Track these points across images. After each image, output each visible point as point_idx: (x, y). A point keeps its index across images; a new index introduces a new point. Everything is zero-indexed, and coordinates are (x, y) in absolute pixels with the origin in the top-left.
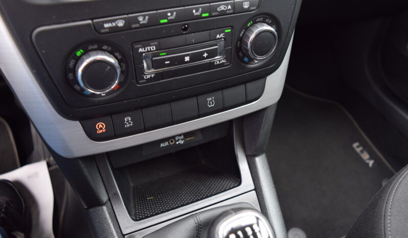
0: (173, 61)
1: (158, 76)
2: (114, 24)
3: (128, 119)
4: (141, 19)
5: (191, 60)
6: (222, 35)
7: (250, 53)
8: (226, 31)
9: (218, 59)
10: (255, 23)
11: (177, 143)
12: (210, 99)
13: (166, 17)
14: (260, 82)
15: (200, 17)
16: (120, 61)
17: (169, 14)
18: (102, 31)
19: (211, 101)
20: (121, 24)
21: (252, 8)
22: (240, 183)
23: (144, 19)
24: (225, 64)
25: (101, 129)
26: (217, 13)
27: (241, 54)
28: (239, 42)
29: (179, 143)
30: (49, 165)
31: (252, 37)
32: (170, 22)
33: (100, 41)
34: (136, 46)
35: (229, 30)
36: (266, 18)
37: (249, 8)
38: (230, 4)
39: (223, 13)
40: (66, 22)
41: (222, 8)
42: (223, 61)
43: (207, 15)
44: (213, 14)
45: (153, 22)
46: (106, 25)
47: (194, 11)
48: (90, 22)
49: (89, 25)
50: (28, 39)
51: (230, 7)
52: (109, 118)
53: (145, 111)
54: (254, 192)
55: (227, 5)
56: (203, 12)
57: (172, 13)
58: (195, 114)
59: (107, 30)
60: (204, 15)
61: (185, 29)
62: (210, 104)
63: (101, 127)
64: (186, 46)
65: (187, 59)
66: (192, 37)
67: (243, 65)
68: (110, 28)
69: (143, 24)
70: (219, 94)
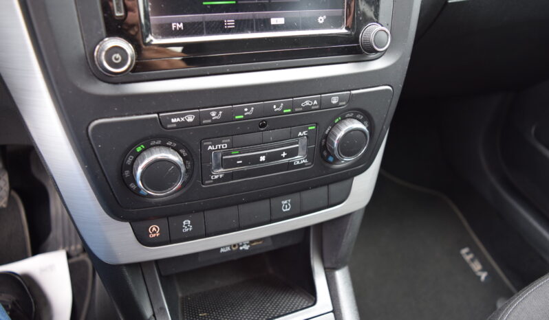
0: (246, 161)
1: (228, 177)
2: (183, 119)
3: (187, 222)
4: (213, 114)
5: (267, 160)
6: (304, 133)
7: (336, 152)
8: (310, 128)
9: (299, 159)
10: (344, 118)
11: (241, 248)
12: (286, 202)
13: (242, 113)
14: (346, 183)
15: (281, 113)
16: (185, 159)
17: (246, 110)
18: (169, 126)
19: (286, 205)
20: (190, 119)
21: (341, 104)
22: (315, 303)
23: (217, 115)
24: (306, 164)
25: (154, 232)
26: (301, 109)
27: (325, 153)
28: (324, 140)
29: (243, 249)
30: (69, 256)
31: (340, 135)
32: (247, 118)
33: (165, 137)
34: (205, 144)
35: (314, 127)
36: (357, 114)
37: (338, 103)
38: (316, 99)
39: (308, 109)
40: (128, 115)
41: (307, 103)
42: (304, 161)
43: (289, 110)
44: (297, 110)
45: (228, 117)
46: (174, 120)
47: (275, 107)
48: (156, 115)
49: (155, 118)
50: (84, 132)
51: (315, 102)
52: (165, 221)
53: (208, 214)
54: (332, 314)
55: (313, 100)
56: (285, 108)
57: (249, 108)
58: (267, 219)
59: (175, 125)
60: (285, 111)
61: (263, 126)
62: (285, 208)
63: (154, 230)
64: (263, 144)
65: (263, 158)
66: (270, 134)
67: (327, 165)
68: (177, 123)
69: (216, 119)
70: (296, 196)
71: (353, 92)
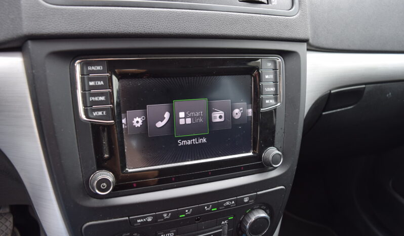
2: (145, 220)
4: (165, 215)
6: (226, 222)
7: (247, 232)
8: (229, 218)
10: (253, 209)
13: (184, 213)
15: (210, 211)
17: (187, 211)
18: (135, 225)
20: (150, 219)
21: (250, 202)
23: (167, 216)
26: (223, 207)
27: (240, 233)
28: (239, 224)
31: (250, 221)
32: (187, 216)
34: (159, 234)
35: (232, 218)
36: (262, 206)
37: (248, 201)
38: (234, 200)
39: (228, 206)
40: (109, 219)
41: (228, 203)
43: (216, 209)
44: (220, 208)
45: (175, 215)
46: (138, 221)
47: (206, 208)
48: (127, 218)
49: (126, 220)
50: (79, 230)
51: (233, 202)
55: (231, 201)
56: (212, 208)
57: (189, 210)
59: (139, 224)
60: (213, 210)
61: (198, 220)
64: (198, 231)
66: (203, 225)
68: (141, 222)
69: (167, 219)
71: (259, 193)
